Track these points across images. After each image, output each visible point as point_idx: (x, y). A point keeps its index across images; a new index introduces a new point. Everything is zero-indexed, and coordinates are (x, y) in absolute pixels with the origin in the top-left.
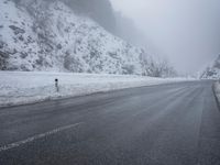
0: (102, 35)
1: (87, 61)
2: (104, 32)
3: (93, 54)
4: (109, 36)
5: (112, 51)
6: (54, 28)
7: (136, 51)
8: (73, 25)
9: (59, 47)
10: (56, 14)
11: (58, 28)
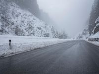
0: (34, 19)
1: (27, 31)
2: (35, 18)
3: (30, 28)
4: (38, 20)
5: (39, 27)
6: (10, 14)
7: (50, 27)
8: (20, 14)
9: (13, 24)
10: (12, 8)
11: (12, 14)
